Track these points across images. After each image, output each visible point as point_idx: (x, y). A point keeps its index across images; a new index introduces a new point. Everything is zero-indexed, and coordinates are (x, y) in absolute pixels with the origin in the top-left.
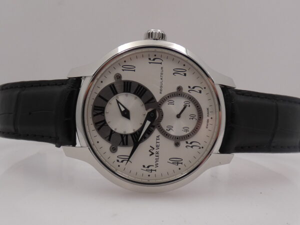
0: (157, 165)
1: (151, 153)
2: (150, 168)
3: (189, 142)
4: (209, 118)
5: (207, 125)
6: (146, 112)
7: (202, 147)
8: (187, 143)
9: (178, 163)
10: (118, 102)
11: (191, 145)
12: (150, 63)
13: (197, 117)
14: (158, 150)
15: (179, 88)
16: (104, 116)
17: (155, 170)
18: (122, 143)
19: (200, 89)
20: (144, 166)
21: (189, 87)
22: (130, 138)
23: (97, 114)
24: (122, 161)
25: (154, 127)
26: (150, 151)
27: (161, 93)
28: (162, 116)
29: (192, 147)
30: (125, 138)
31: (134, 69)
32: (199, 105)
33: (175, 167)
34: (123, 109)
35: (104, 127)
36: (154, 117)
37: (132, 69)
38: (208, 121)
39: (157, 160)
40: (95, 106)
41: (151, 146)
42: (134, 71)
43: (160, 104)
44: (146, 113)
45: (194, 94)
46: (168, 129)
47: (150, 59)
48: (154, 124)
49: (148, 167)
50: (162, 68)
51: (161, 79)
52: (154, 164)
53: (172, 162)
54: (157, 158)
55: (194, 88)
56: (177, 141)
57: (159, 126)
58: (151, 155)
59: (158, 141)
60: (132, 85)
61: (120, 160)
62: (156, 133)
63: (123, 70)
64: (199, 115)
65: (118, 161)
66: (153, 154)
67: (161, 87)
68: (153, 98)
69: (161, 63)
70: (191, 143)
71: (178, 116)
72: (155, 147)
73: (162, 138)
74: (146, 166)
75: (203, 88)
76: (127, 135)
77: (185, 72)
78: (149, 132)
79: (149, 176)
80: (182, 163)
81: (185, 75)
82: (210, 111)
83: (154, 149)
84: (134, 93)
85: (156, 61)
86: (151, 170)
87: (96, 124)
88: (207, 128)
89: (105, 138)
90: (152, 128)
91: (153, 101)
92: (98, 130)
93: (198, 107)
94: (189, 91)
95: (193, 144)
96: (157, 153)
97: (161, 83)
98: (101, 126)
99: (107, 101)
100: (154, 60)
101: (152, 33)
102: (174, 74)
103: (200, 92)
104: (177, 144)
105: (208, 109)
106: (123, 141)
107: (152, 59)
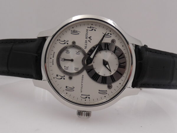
0: (87, 30)
1: (90, 38)
2: (91, 29)
3: (66, 44)
4: (52, 58)
5: (54, 54)
7: (58, 40)
8: (68, 44)
9: (74, 31)
10: (110, 70)
12: (89, 95)
13: (60, 59)
14: (86, 39)
15: (70, 78)
16: (119, 62)
17: (88, 27)
18: (108, 45)
19: (57, 77)
20: (95, 30)
21: (64, 79)
22: (103, 48)
23: (123, 63)
24: (108, 34)
25: (88, 54)
26: (91, 39)
27: (83, 76)
28: (83, 61)
29: (65, 41)
31: (100, 91)
32: (58, 67)
33: (76, 29)
34: (107, 66)
35: (119, 55)
36: (88, 60)
38: (53, 57)
39: (87, 34)
40: (124, 68)
41: (90, 42)
43: (84, 68)
44: (92, 63)
45: (62, 75)
46: (79, 52)
47: (89, 98)
48: (88, 56)
49: (92, 30)
50: (81, 92)
51: (82, 85)
52: (89, 31)
53: (78, 32)
54: (87, 35)
55: (61, 78)
56: (74, 45)
57: (85, 54)
58: (91, 37)
59: (86, 45)
60: (101, 81)
61: (109, 35)
62: (87, 51)
63: (106, 91)
64: (59, 60)
66: (89, 38)
67: (82, 79)
68: (88, 72)
69: (82, 95)
70: (65, 43)
71: (72, 60)
72: (88, 42)
73: (83, 47)
74: (94, 30)
75: (55, 78)
76: (105, 49)
78: (91, 51)
79: (92, 25)
80: (71, 31)
81: (66, 87)
82: (52, 63)
83: (89, 41)
84: (100, 76)
85: (85, 97)
86: (90, 28)
87: (124, 57)
88: (54, 52)
89: (119, 48)
90: (89, 53)
91: (88, 71)
92: (122, 54)
93: (59, 66)
94: (65, 76)
96: (86, 38)
97: (82, 82)
99: (117, 71)
100: (86, 97)
101: (87, 116)
102: (74, 88)
103: (57, 76)
104: (74, 43)
105: (53, 64)
106: (108, 46)
107: (88, 98)
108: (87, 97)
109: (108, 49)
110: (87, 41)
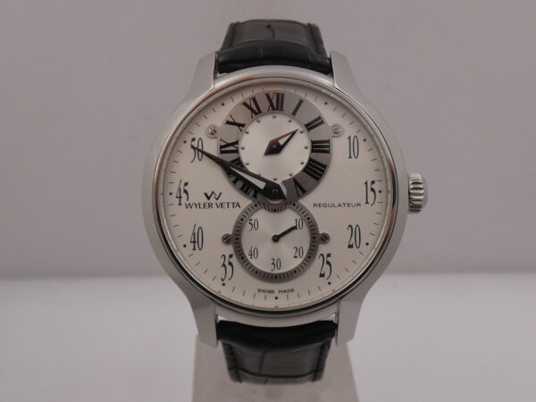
0: (189, 206)
1: (209, 195)
2: (184, 195)
3: (231, 260)
4: (276, 294)
5: (264, 291)
6: (279, 182)
7: (224, 284)
8: (231, 256)
9: (194, 242)
10: (293, 133)
11: (227, 263)
13: (276, 271)
14: (214, 206)
15: (325, 238)
17: (180, 204)
18: (224, 144)
19: (327, 274)
20: (186, 184)
21: (329, 255)
22: (233, 157)
23: (270, 100)
24: (193, 147)
25: (255, 196)
26: (213, 192)
27: (315, 205)
28: (275, 210)
29: (224, 265)
30: (231, 148)
31: (352, 156)
33: (187, 239)
34: (282, 142)
35: (249, 112)
36: (270, 195)
37: (353, 153)
38: (272, 292)
39: (198, 205)
40: (282, 94)
41: (220, 194)
42: (350, 157)
43: (294, 206)
44: (277, 182)
45: (318, 262)
46: (252, 222)
47: (373, 182)
48: (259, 196)
49: (186, 192)
50: (359, 205)
51: (340, 205)
52: (190, 201)
53: (196, 232)
54: (202, 206)
55: (328, 263)
56: (234, 239)
57: (256, 205)
58: (206, 194)
59: (231, 205)
60: (325, 155)
61: (195, 144)
62: (245, 202)
63: (349, 138)
64: (280, 275)
65: (193, 140)
66: (209, 198)
67: (325, 205)
68: (305, 192)
69: (367, 203)
70: (230, 264)
71: (276, 239)
72: (220, 201)
73: (237, 212)
74: (186, 188)
75: (329, 281)
76: (237, 151)
77: (354, 245)
78: (247, 188)
79: (171, 194)
80: (194, 249)
81: (350, 246)
83: (217, 199)
84: (310, 160)
85: (371, 194)
86: (180, 197)
88: (259, 290)
89: (230, 115)
90: (252, 193)
91: (300, 192)
92: (244, 103)
93: (295, 272)
94: (322, 255)
95: (229, 268)
96: (210, 206)
97: (333, 205)
98: (249, 108)
99: (293, 116)
100: (373, 190)
102: (350, 226)
103: (322, 275)
104: (227, 240)
105: (292, 290)
106: (228, 145)
107: (373, 186)
108: (370, 187)
109: (237, 143)
110: (218, 202)
